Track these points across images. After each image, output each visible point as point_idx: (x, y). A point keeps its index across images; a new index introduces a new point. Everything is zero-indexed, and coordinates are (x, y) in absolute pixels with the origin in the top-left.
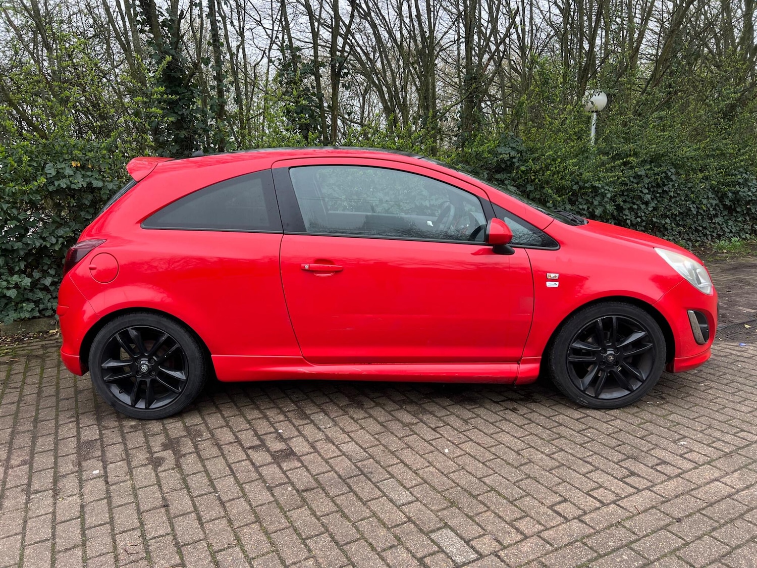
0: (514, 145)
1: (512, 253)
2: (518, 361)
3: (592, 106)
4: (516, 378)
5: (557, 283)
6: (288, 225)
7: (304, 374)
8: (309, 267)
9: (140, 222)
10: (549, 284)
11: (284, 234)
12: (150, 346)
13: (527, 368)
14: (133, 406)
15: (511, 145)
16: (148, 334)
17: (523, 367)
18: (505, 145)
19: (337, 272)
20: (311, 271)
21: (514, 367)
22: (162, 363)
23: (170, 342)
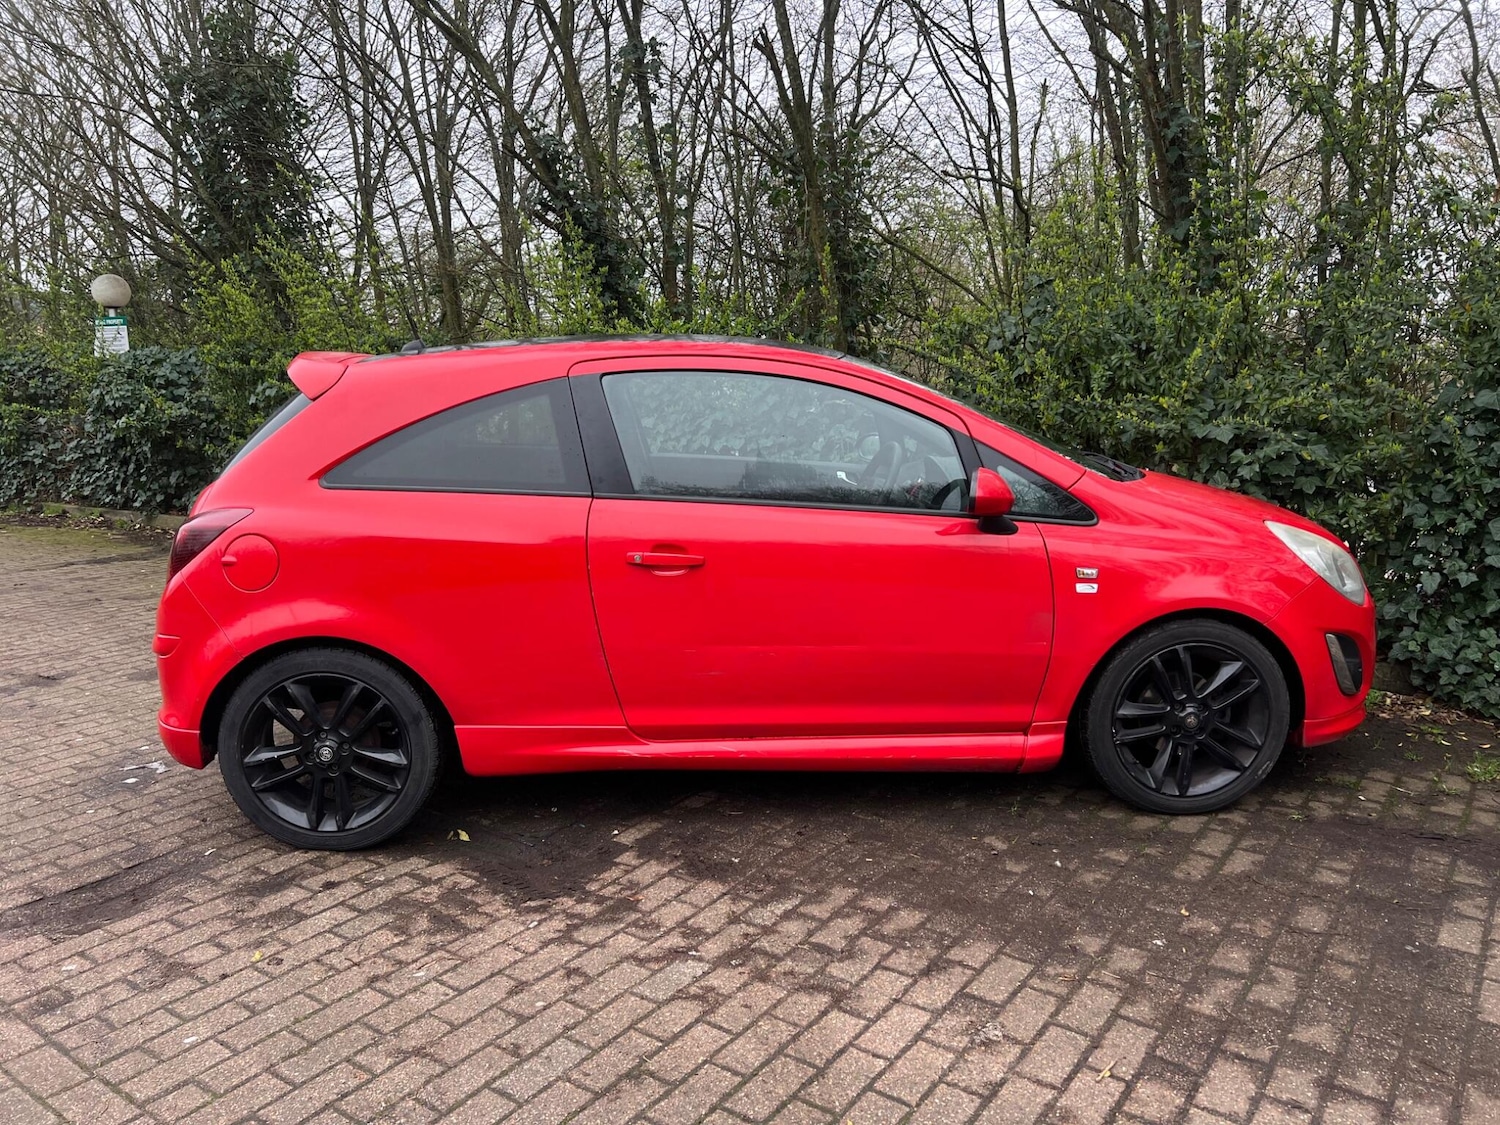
1: (1012, 530)
2: (1025, 730)
4: (1021, 762)
5: (1096, 586)
6: (601, 480)
7: (631, 759)
8: (643, 557)
9: (318, 475)
10: (1081, 588)
11: (593, 497)
12: (330, 711)
13: (1040, 742)
14: (314, 828)
16: (326, 689)
17: (1034, 740)
19: (693, 567)
20: (647, 566)
21: (1018, 740)
22: (358, 739)
23: (367, 698)
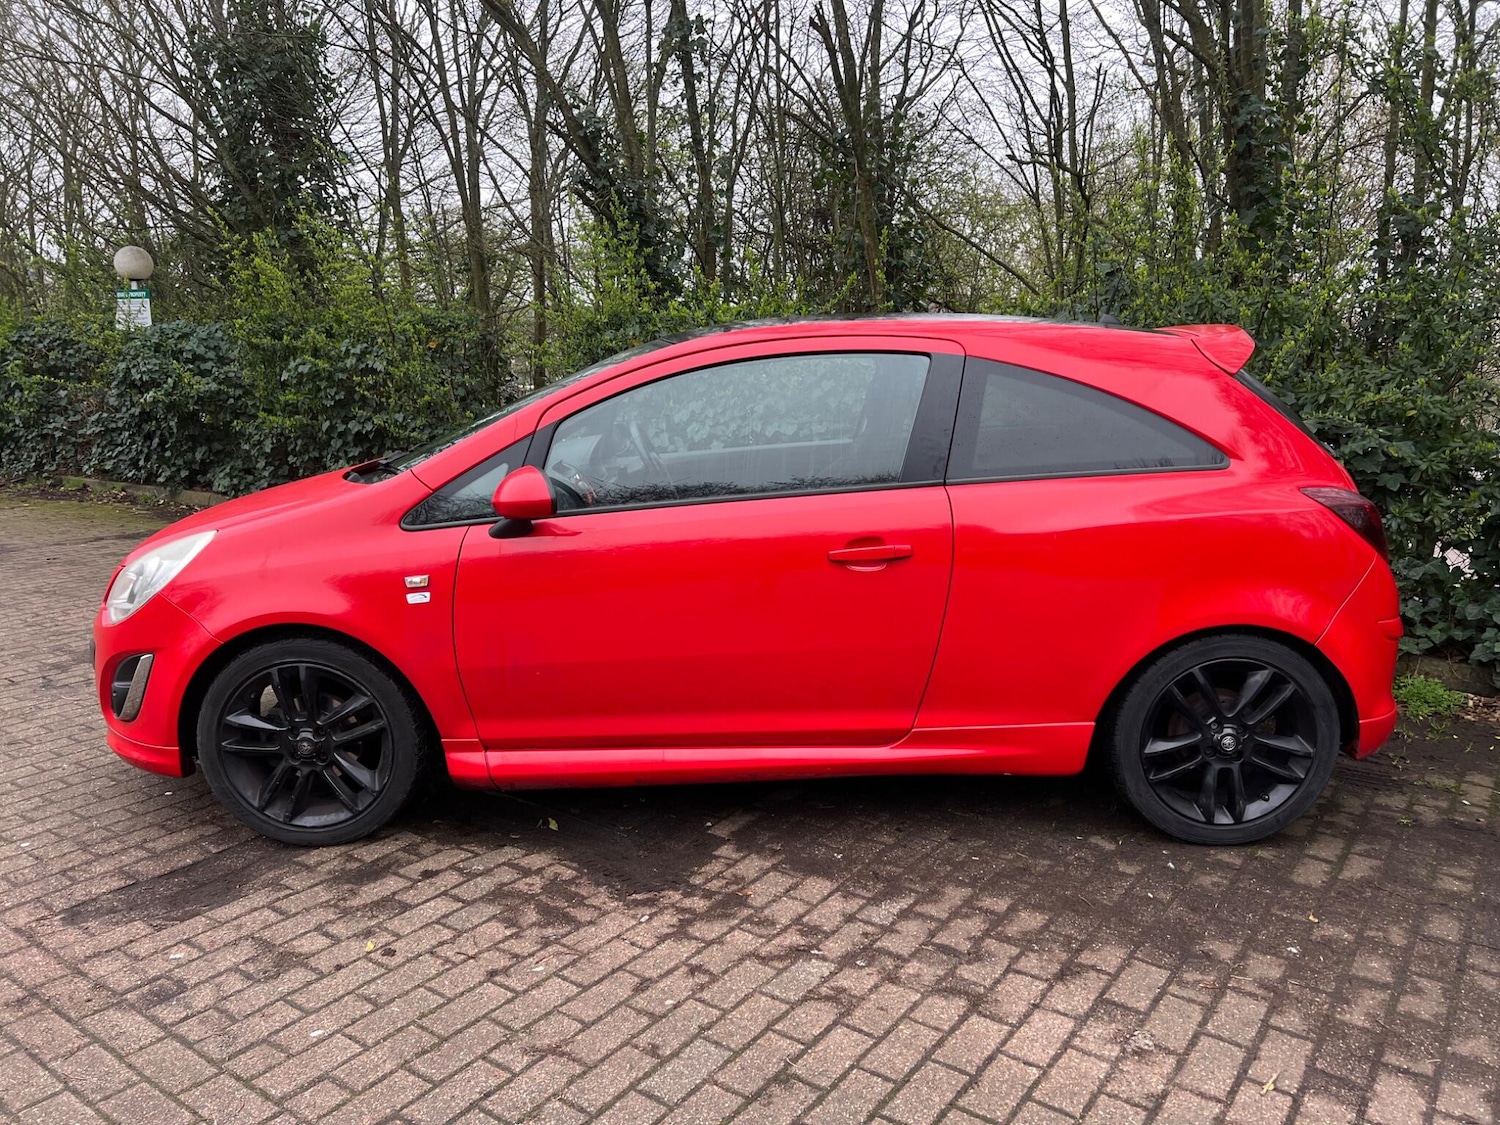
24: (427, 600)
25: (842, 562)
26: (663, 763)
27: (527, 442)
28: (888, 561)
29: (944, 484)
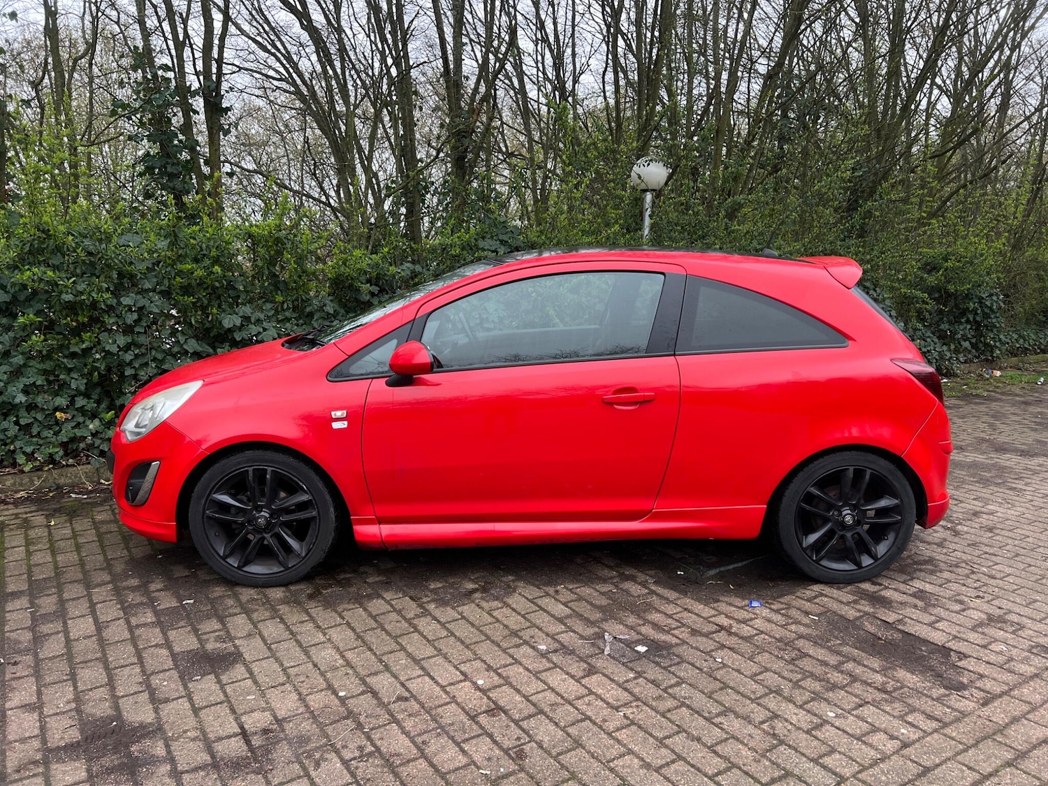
0: (505, 238)
3: (639, 181)
15: (501, 237)
18: (492, 237)
24: (346, 426)
25: (610, 403)
26: (494, 532)
27: (410, 325)
28: (641, 403)
29: (674, 355)
